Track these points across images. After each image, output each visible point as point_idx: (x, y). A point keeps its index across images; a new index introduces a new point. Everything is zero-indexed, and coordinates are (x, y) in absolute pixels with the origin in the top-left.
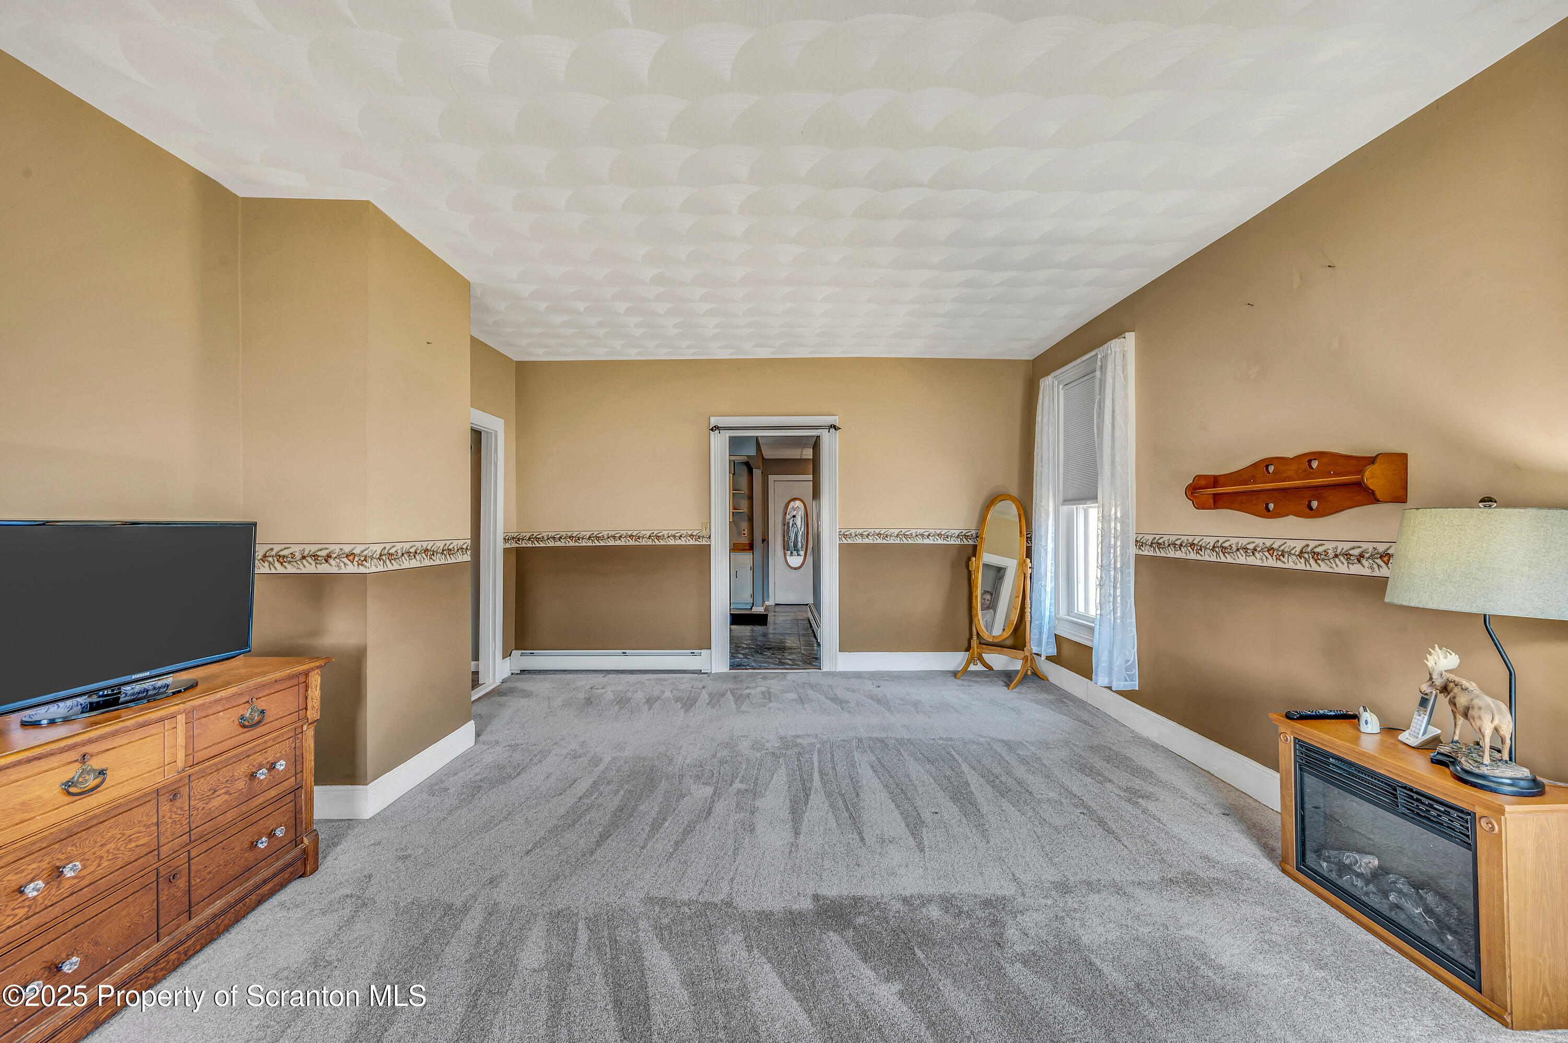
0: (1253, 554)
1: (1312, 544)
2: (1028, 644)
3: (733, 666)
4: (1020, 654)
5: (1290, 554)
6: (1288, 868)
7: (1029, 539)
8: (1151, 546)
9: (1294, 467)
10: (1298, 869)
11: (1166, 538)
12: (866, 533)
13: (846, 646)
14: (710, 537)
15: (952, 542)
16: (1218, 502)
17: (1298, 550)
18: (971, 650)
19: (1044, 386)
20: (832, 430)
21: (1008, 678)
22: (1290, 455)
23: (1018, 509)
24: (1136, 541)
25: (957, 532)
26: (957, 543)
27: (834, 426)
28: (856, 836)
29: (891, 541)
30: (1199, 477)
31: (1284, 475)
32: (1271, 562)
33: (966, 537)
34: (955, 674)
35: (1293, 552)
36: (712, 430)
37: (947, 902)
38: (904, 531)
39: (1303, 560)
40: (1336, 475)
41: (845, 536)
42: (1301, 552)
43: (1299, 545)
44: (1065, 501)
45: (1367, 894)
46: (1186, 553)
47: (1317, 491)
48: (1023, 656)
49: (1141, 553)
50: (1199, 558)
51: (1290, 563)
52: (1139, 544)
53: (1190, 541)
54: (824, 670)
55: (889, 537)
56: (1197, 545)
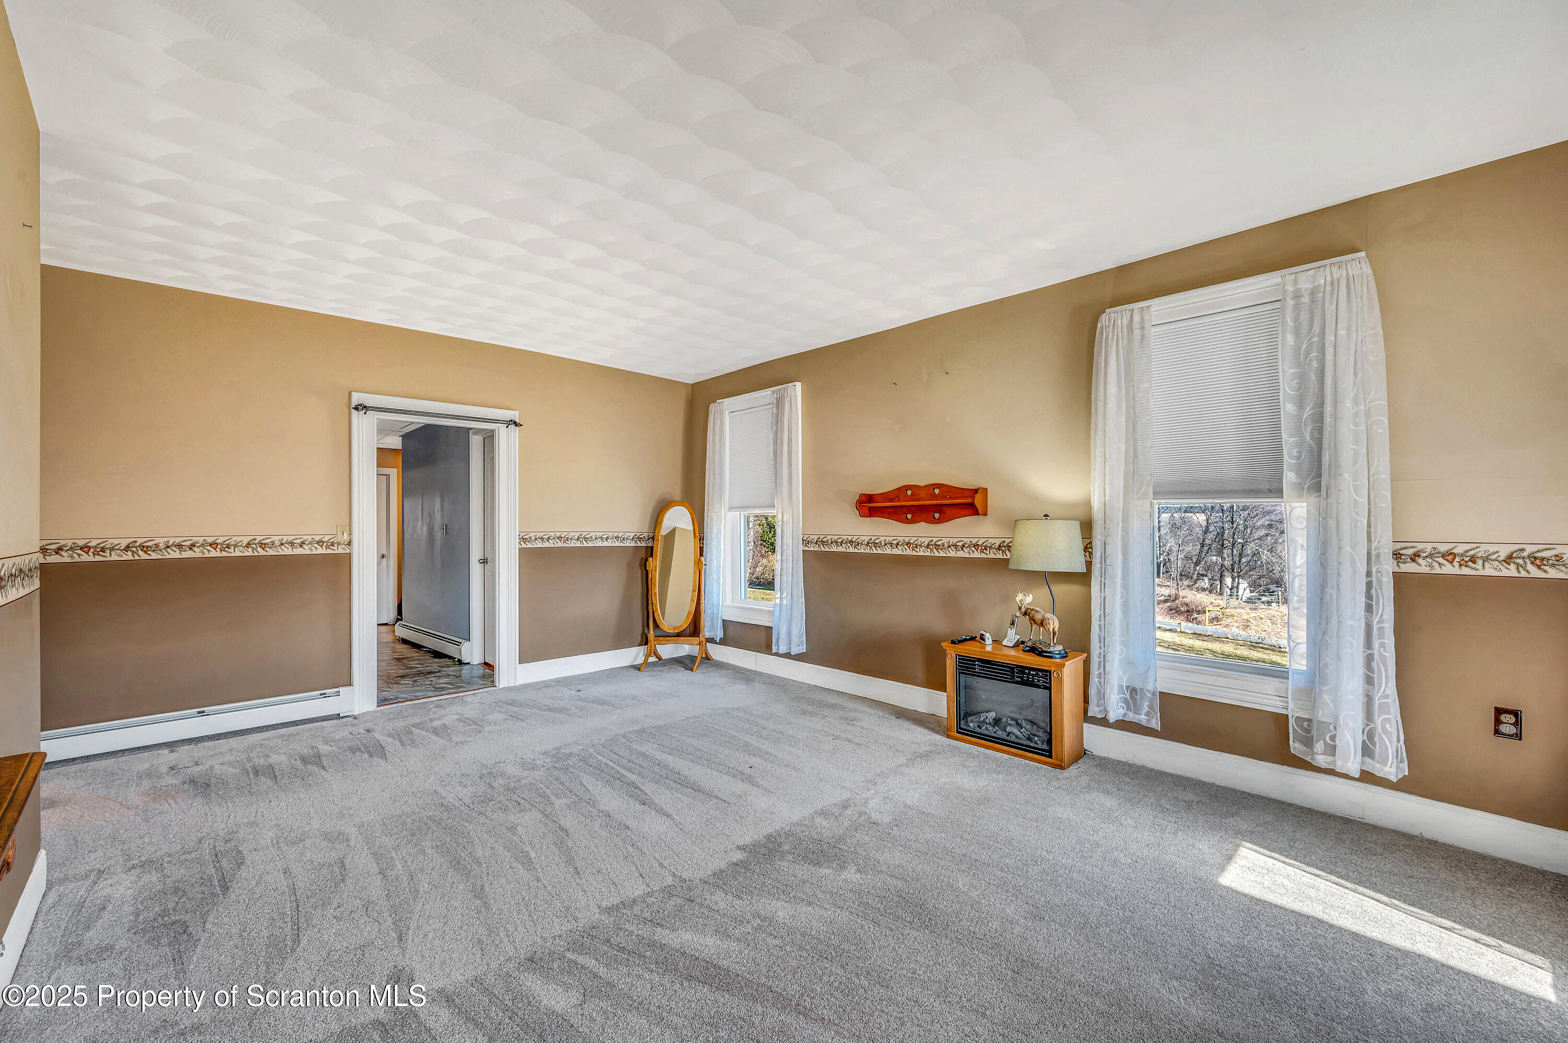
0: (897, 547)
1: (935, 540)
2: (702, 631)
3: (382, 702)
4: (695, 640)
5: (921, 546)
6: (952, 734)
7: (701, 539)
8: (816, 543)
9: (925, 492)
10: (958, 732)
11: (829, 537)
12: (546, 537)
13: (526, 656)
14: (350, 543)
15: (628, 544)
16: (872, 512)
17: (926, 543)
18: (649, 644)
19: (715, 411)
20: (512, 427)
21: (687, 663)
22: (922, 484)
23: (691, 514)
24: (803, 540)
25: (632, 535)
26: (632, 545)
27: (515, 423)
28: (715, 801)
29: (572, 544)
30: (862, 495)
31: (918, 497)
32: (909, 552)
33: (640, 539)
34: (638, 668)
35: (923, 545)
36: (356, 408)
37: (823, 813)
38: (584, 534)
39: (929, 550)
40: (951, 498)
41: (524, 540)
42: (928, 545)
43: (927, 541)
44: (730, 508)
45: (995, 732)
46: (846, 548)
47: (939, 508)
48: (698, 642)
49: (807, 549)
50: (856, 551)
51: (921, 552)
52: (806, 542)
53: (850, 539)
54: (501, 686)
55: (570, 540)
56: (855, 542)
